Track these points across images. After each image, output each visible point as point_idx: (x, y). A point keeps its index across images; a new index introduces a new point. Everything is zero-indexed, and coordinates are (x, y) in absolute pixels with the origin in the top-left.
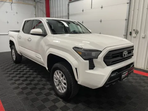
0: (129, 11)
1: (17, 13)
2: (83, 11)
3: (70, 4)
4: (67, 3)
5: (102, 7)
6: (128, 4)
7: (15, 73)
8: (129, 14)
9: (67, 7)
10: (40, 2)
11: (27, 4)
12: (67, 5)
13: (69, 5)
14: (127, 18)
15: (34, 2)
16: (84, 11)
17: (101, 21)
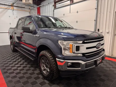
0: (97, 14)
1: (17, 17)
2: (64, 15)
3: (55, 10)
4: (53, 10)
5: (77, 12)
6: (96, 10)
8: (97, 16)
9: (53, 12)
10: (33, 9)
11: (25, 11)
12: (53, 11)
14: (96, 19)
15: (30, 10)
17: (77, 22)
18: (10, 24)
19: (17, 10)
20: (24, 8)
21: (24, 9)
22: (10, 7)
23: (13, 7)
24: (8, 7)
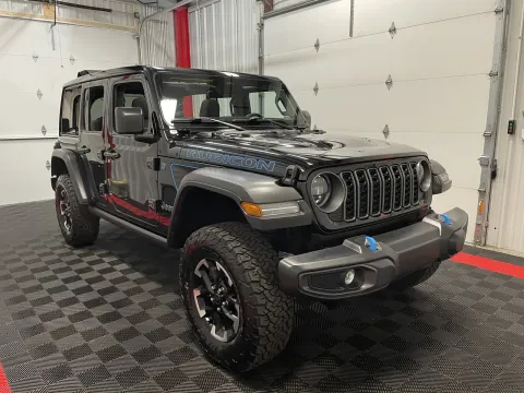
0: (505, 42)
1: (72, 60)
2: (317, 46)
3: (266, 22)
4: (256, 19)
5: (393, 30)
7: (72, 286)
8: (504, 52)
9: (257, 32)
10: (155, 18)
11: (110, 27)
12: (255, 28)
13: (261, 26)
14: (497, 69)
15: (136, 20)
16: (320, 47)
17: (389, 83)
18: (40, 94)
19: (74, 23)
20: (109, 11)
21: (108, 16)
22: (36, 7)
23: (52, 7)
24: (26, 9)
